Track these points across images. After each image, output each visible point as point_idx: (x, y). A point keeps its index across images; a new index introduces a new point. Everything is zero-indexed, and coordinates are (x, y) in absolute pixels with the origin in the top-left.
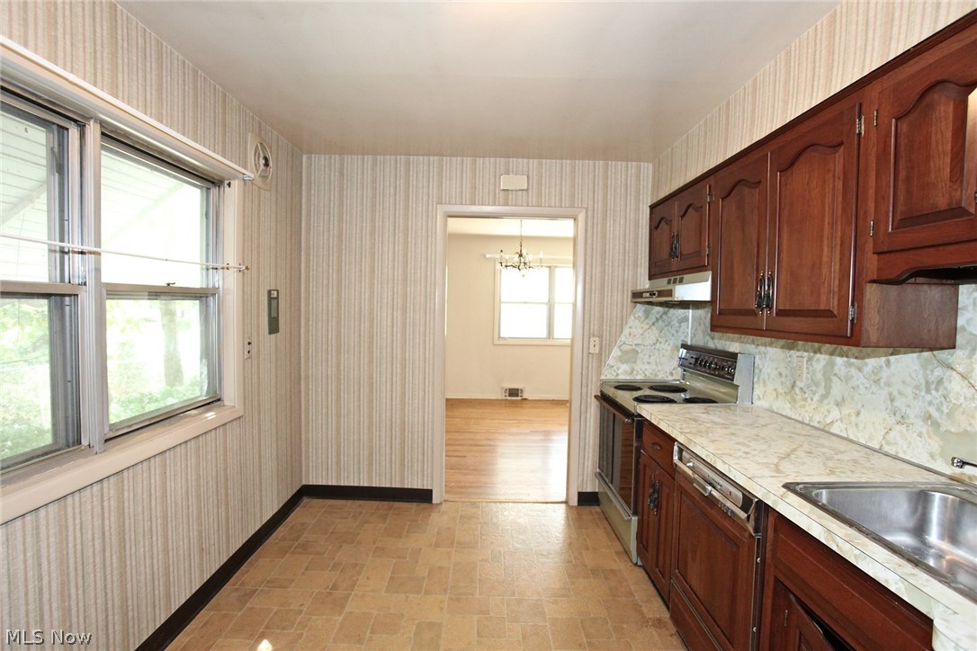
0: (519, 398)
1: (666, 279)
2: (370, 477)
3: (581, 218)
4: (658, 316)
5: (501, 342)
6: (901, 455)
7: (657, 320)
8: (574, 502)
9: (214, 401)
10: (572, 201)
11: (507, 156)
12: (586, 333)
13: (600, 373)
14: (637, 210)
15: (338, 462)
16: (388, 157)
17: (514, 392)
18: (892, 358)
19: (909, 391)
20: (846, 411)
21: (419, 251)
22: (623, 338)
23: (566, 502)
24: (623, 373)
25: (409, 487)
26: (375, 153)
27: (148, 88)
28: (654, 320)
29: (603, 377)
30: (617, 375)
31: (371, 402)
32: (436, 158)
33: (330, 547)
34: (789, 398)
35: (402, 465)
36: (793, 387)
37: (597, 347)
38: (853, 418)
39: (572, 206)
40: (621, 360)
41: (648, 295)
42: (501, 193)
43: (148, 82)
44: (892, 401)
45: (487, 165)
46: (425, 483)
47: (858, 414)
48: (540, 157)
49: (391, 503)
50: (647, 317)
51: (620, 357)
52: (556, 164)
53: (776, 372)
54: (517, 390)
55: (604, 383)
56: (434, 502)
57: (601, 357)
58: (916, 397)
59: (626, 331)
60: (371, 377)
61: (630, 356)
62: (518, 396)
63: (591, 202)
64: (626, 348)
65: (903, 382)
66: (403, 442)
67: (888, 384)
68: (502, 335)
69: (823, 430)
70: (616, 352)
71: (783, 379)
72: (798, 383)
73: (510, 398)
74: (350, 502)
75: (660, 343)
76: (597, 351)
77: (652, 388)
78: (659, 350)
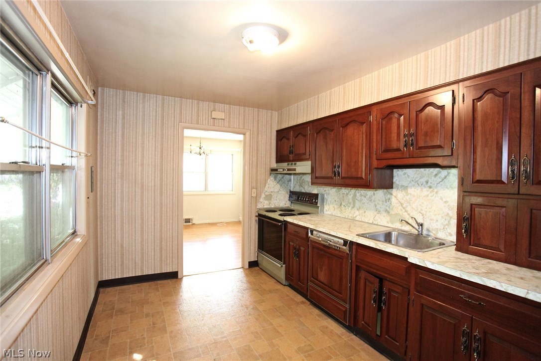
0: (191, 224)
1: (287, 163)
3: (248, 134)
4: (280, 179)
6: (379, 224)
7: (279, 181)
8: (247, 266)
10: (244, 126)
11: (214, 102)
12: (250, 187)
13: (256, 206)
14: (271, 132)
15: (122, 264)
16: (152, 95)
17: (187, 221)
18: (375, 192)
19: (381, 203)
20: (361, 212)
21: (169, 147)
22: (266, 189)
23: (242, 268)
24: (267, 206)
25: (165, 272)
26: (144, 92)
29: (258, 207)
30: (264, 206)
32: (178, 98)
34: (339, 209)
35: (161, 260)
36: (341, 205)
37: (255, 193)
38: (363, 214)
39: (244, 128)
40: (265, 199)
41: (282, 170)
42: (212, 120)
44: (376, 206)
45: (204, 106)
46: (174, 269)
47: (365, 212)
48: (230, 104)
49: (156, 282)
50: (275, 180)
51: (265, 198)
52: (237, 108)
53: (334, 200)
54: (190, 219)
55: (260, 209)
56: (179, 277)
57: (256, 199)
58: (383, 204)
59: (267, 186)
61: (269, 197)
62: (190, 222)
63: (252, 127)
64: (267, 193)
65: (379, 200)
66: (161, 248)
67: (374, 201)
69: (353, 220)
70: (263, 196)
71: (337, 202)
72: (343, 203)
73: (185, 224)
75: (281, 191)
76: (255, 195)
77: (280, 210)
78: (280, 194)
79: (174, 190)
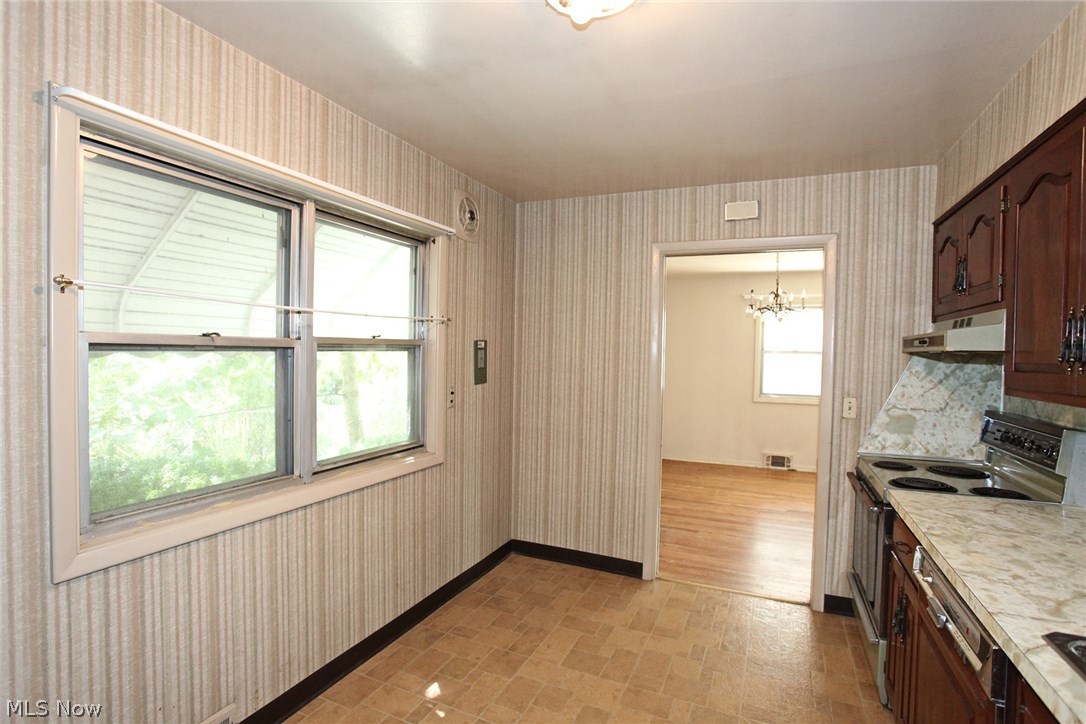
0: (785, 468)
1: (952, 322)
2: (577, 541)
3: (832, 246)
4: (948, 372)
5: (763, 400)
7: (945, 376)
8: (820, 606)
9: (416, 446)
10: (819, 225)
11: (734, 180)
12: (838, 392)
13: (857, 444)
14: (914, 228)
15: (546, 520)
16: (600, 196)
17: (778, 461)
22: (891, 399)
23: (808, 605)
24: (891, 445)
25: (618, 557)
26: (585, 194)
27: (354, 165)
28: (942, 376)
29: (862, 450)
30: (884, 448)
31: (580, 459)
32: (650, 192)
33: (521, 608)
35: (611, 531)
37: (854, 410)
39: (818, 232)
40: (887, 427)
42: (727, 225)
43: (355, 161)
45: (708, 193)
46: (635, 555)
48: (775, 177)
50: (930, 373)
51: (887, 424)
52: (795, 183)
54: (783, 458)
55: (861, 458)
56: (644, 578)
57: (859, 424)
59: (897, 389)
60: (580, 434)
61: (905, 424)
62: (783, 466)
63: (844, 226)
64: (896, 412)
66: (612, 507)
68: (764, 391)
70: (882, 418)
73: (773, 467)
74: (555, 564)
75: (952, 408)
76: (853, 414)
77: (931, 469)
78: (949, 417)
79: (641, 389)
